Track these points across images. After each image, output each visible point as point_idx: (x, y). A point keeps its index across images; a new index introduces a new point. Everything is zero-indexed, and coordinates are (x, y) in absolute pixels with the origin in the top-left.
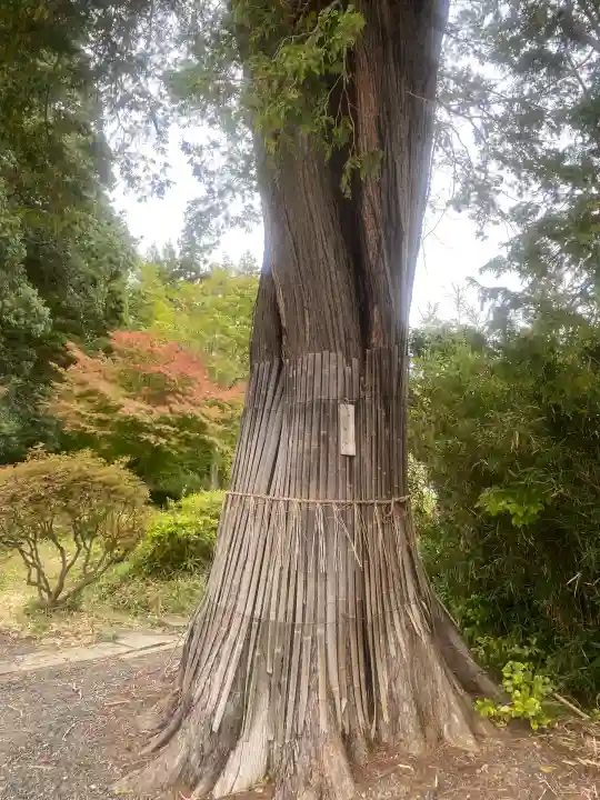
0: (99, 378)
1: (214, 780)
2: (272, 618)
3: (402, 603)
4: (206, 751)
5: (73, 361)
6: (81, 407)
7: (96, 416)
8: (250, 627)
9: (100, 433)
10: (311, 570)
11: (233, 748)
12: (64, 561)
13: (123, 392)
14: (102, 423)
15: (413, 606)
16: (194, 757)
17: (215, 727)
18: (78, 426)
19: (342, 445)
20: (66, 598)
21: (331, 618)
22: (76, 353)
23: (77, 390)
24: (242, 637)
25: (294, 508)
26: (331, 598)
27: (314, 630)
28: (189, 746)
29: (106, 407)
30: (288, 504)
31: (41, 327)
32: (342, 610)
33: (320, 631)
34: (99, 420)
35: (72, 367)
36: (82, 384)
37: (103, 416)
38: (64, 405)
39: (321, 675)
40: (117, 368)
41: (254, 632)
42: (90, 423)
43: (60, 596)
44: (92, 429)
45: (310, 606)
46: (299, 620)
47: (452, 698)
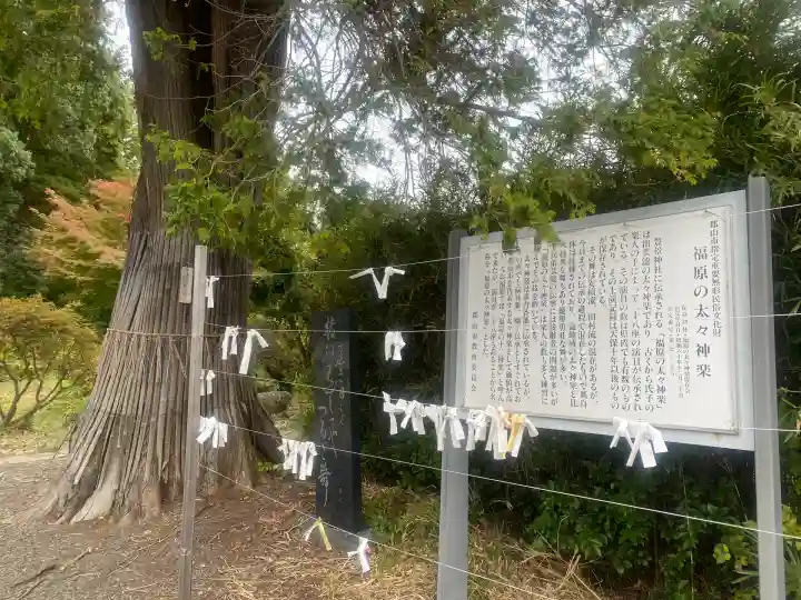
0: (78, 226)
1: (73, 514)
2: (123, 413)
3: (223, 405)
4: (70, 497)
5: (55, 207)
6: (59, 253)
7: (76, 262)
8: (109, 418)
9: (80, 278)
10: (151, 381)
11: (89, 495)
12: (17, 390)
13: (105, 240)
14: (81, 270)
15: (232, 407)
16: (62, 502)
17: (76, 481)
18: (58, 272)
19: (181, 295)
20: (18, 421)
21: (162, 412)
22: (57, 200)
23: (58, 236)
24: (102, 425)
25: (143, 340)
26: (162, 399)
27: (149, 418)
28: (59, 495)
29: (87, 254)
30: (139, 336)
31: (22, 171)
32: (171, 405)
33: (153, 419)
34: (80, 265)
35: (54, 213)
36: (63, 230)
37: (81, 262)
38: (45, 251)
39: (150, 448)
40: (100, 216)
41: (111, 422)
42: (68, 269)
43: (13, 419)
44: (72, 275)
45: (148, 404)
46: (140, 412)
47: (245, 461)
